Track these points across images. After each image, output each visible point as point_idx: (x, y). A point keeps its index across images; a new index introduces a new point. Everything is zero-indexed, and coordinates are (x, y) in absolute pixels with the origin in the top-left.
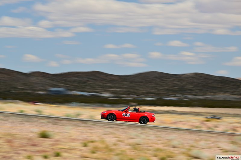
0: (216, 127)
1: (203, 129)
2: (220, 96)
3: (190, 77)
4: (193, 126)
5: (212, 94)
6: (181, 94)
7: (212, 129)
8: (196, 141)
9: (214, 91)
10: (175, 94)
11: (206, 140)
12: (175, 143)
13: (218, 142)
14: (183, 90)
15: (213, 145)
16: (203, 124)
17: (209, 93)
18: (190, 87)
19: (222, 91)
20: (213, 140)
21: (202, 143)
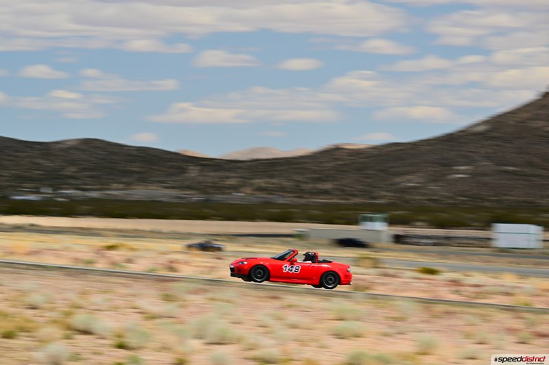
0: (129, 261)
1: (101, 266)
2: (140, 192)
3: (71, 148)
4: (77, 260)
5: (121, 186)
6: (50, 186)
7: (121, 267)
8: (84, 293)
9: (124, 180)
10: (38, 188)
11: (105, 292)
12: (36, 298)
13: (134, 295)
14: (56, 179)
15: (122, 302)
16: (98, 256)
17: (115, 186)
18: (71, 170)
19: (144, 179)
20: (125, 291)
21: (98, 299)
